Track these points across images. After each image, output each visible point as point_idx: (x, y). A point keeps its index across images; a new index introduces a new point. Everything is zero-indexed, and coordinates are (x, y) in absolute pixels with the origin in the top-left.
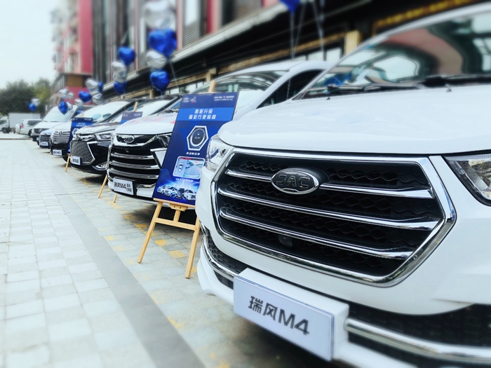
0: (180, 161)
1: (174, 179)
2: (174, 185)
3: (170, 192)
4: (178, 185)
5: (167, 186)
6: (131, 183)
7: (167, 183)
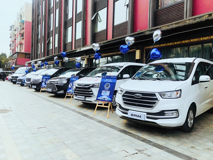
0: (103, 91)
1: (102, 96)
2: (102, 97)
3: (101, 99)
4: (103, 97)
5: (100, 97)
6: (84, 97)
7: (100, 96)
